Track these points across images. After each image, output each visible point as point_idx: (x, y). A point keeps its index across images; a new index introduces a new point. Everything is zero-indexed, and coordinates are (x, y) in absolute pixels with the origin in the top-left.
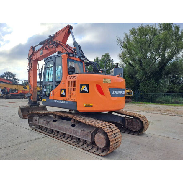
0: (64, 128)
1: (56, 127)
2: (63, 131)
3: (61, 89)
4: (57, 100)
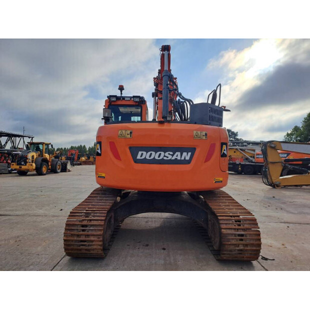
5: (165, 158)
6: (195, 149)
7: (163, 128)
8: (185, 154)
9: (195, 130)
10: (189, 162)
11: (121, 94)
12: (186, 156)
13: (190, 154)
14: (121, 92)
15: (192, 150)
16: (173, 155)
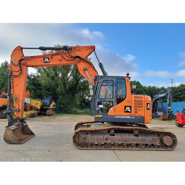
0: (130, 139)
1: (119, 140)
2: (129, 142)
3: (125, 106)
4: (120, 116)
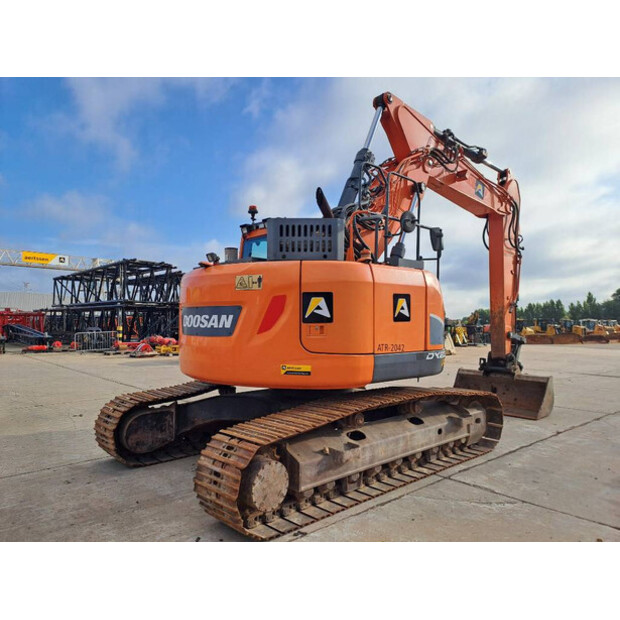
5: (202, 326)
6: (240, 308)
7: (209, 274)
8: (224, 317)
9: (240, 274)
10: (229, 332)
11: (253, 219)
12: (226, 321)
13: (231, 317)
14: (253, 216)
15: (236, 310)
16: (208, 320)
